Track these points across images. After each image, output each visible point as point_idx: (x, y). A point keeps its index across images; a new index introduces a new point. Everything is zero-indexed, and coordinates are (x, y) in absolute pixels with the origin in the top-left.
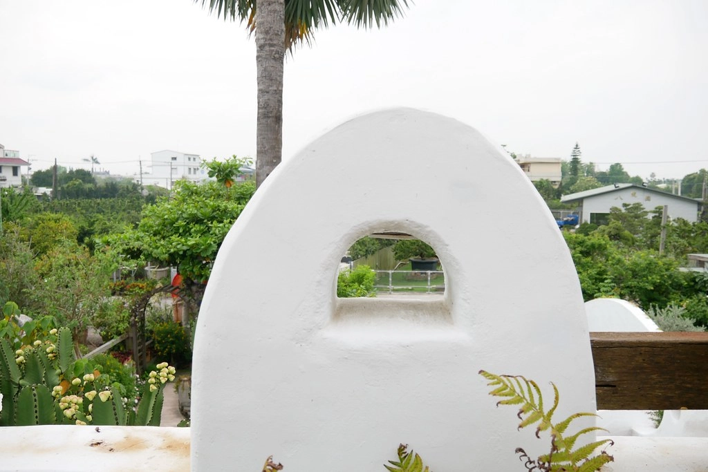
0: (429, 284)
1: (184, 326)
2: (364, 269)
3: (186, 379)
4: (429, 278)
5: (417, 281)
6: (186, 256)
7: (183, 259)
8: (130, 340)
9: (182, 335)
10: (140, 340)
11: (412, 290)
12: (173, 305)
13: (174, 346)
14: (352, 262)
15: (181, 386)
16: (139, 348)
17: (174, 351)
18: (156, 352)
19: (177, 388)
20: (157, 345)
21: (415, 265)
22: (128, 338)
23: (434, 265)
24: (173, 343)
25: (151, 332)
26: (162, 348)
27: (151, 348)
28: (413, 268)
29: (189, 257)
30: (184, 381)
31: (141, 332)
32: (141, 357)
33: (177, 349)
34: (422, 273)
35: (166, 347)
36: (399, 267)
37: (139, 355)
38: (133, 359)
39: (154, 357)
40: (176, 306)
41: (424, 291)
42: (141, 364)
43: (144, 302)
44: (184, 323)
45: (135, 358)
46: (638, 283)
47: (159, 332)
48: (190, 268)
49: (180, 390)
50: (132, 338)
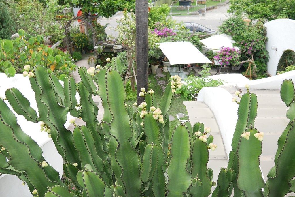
0: (188, 12)
1: (86, 35)
2: (165, 6)
3: (92, 58)
4: (188, 9)
5: (182, 10)
6: (85, 2)
7: (84, 4)
8: (65, 42)
9: (86, 39)
10: (69, 42)
11: (180, 15)
12: (79, 25)
13: (83, 43)
14: (154, 2)
15: (91, 61)
16: (69, 45)
17: (84, 46)
18: (76, 46)
19: (89, 62)
20: (76, 43)
21: (181, 3)
22: (64, 41)
23: (190, 3)
24: (83, 42)
25: (72, 38)
26: (78, 45)
27: (73, 45)
28: (180, 5)
29: (86, 2)
30: (92, 59)
31: (69, 38)
32: (70, 49)
33: (85, 45)
34: (184, 7)
35: (80, 44)
36: (173, 4)
37: (69, 48)
38: (67, 50)
39: (75, 48)
40: (81, 25)
41: (186, 15)
42: (71, 52)
43: (69, 25)
44: (86, 33)
45: (68, 49)
46: (292, 11)
47: (76, 38)
48: (88, 8)
49: (90, 63)
50: (65, 41)
